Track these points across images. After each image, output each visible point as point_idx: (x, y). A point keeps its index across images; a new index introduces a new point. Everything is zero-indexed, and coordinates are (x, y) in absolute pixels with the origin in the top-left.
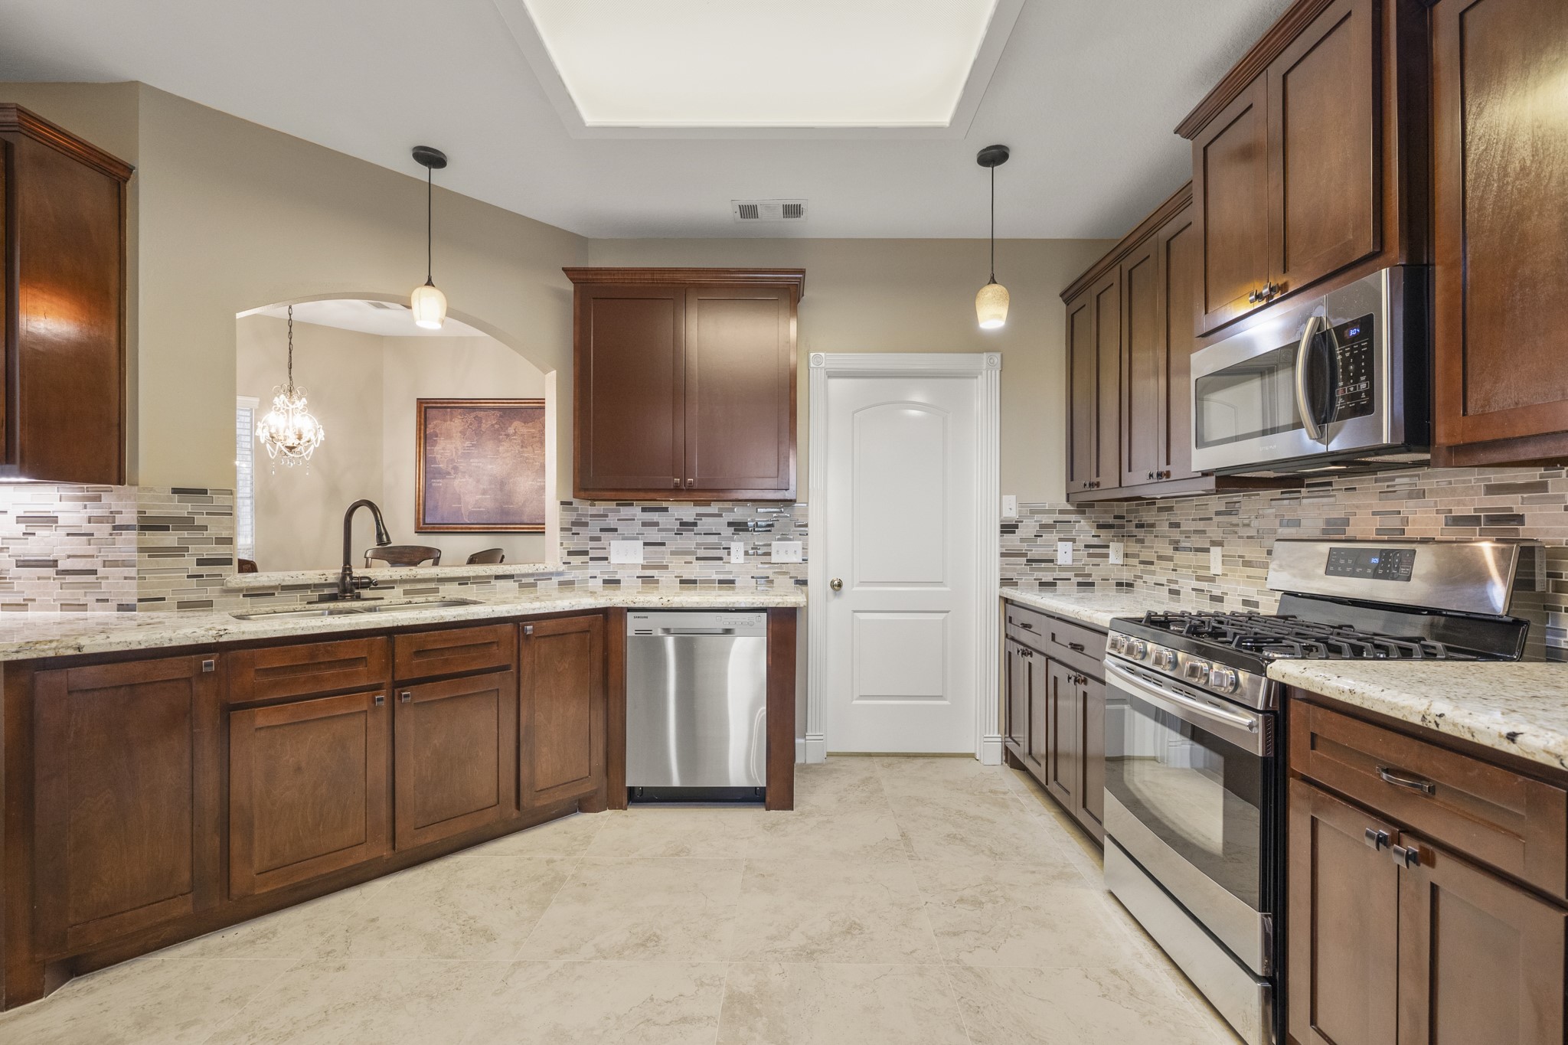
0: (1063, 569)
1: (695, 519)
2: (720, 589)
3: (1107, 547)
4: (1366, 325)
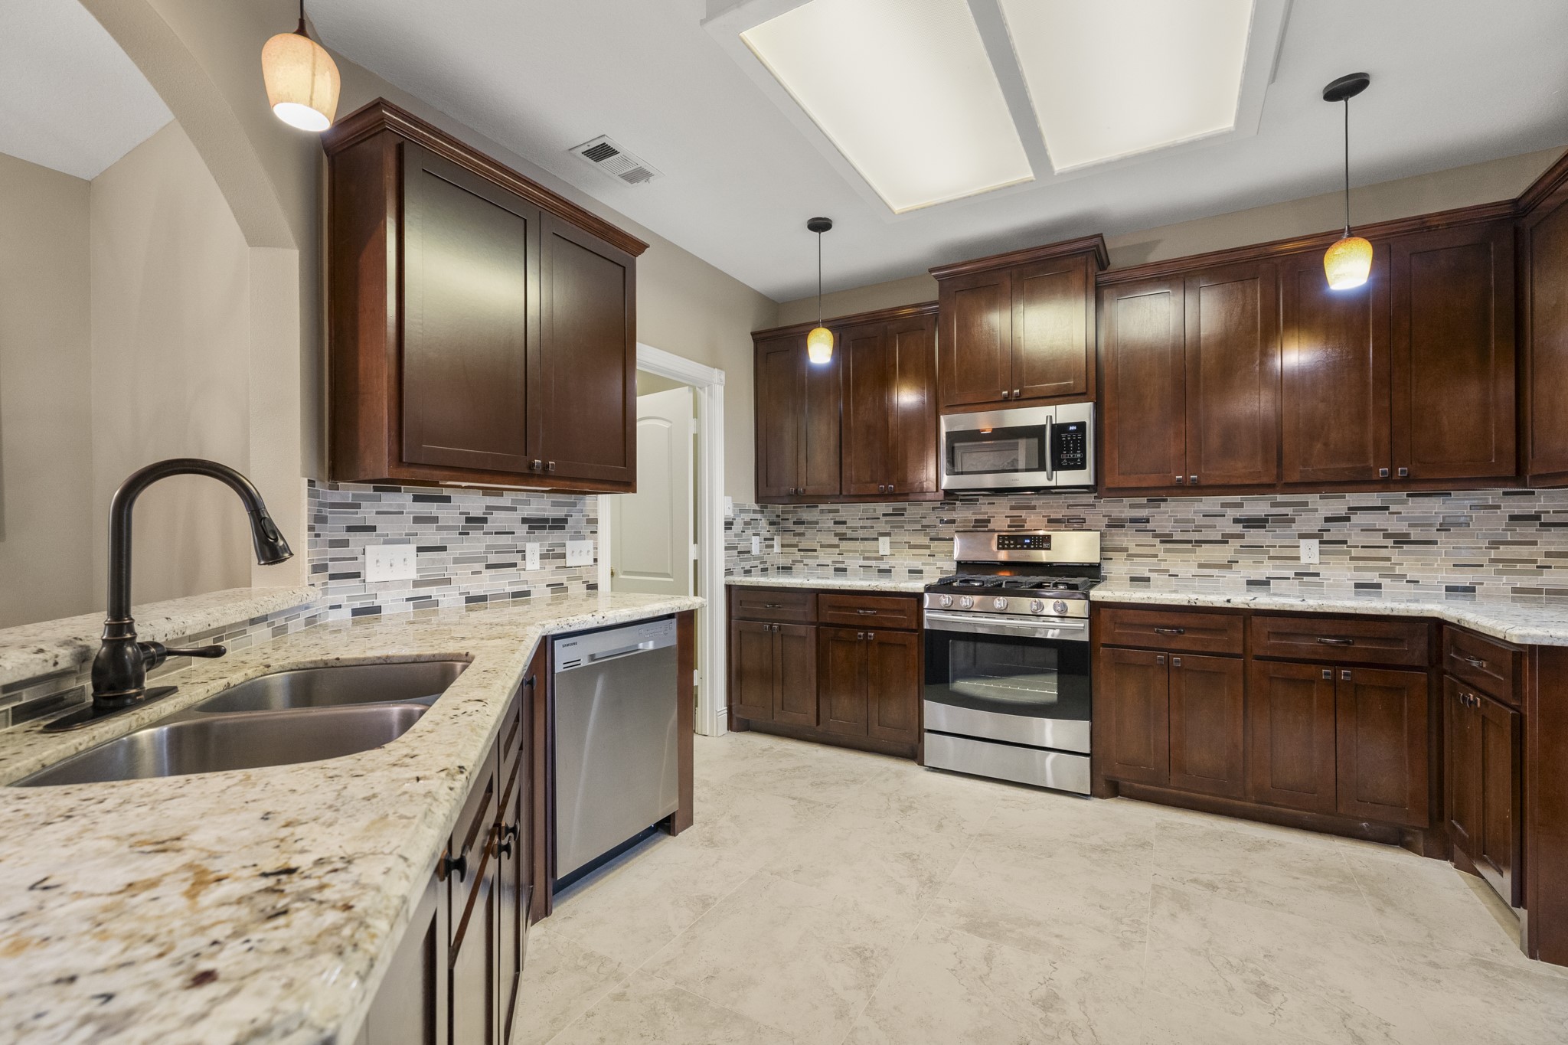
0: (756, 558)
1: (484, 513)
2: (515, 604)
3: (773, 539)
4: (1081, 426)
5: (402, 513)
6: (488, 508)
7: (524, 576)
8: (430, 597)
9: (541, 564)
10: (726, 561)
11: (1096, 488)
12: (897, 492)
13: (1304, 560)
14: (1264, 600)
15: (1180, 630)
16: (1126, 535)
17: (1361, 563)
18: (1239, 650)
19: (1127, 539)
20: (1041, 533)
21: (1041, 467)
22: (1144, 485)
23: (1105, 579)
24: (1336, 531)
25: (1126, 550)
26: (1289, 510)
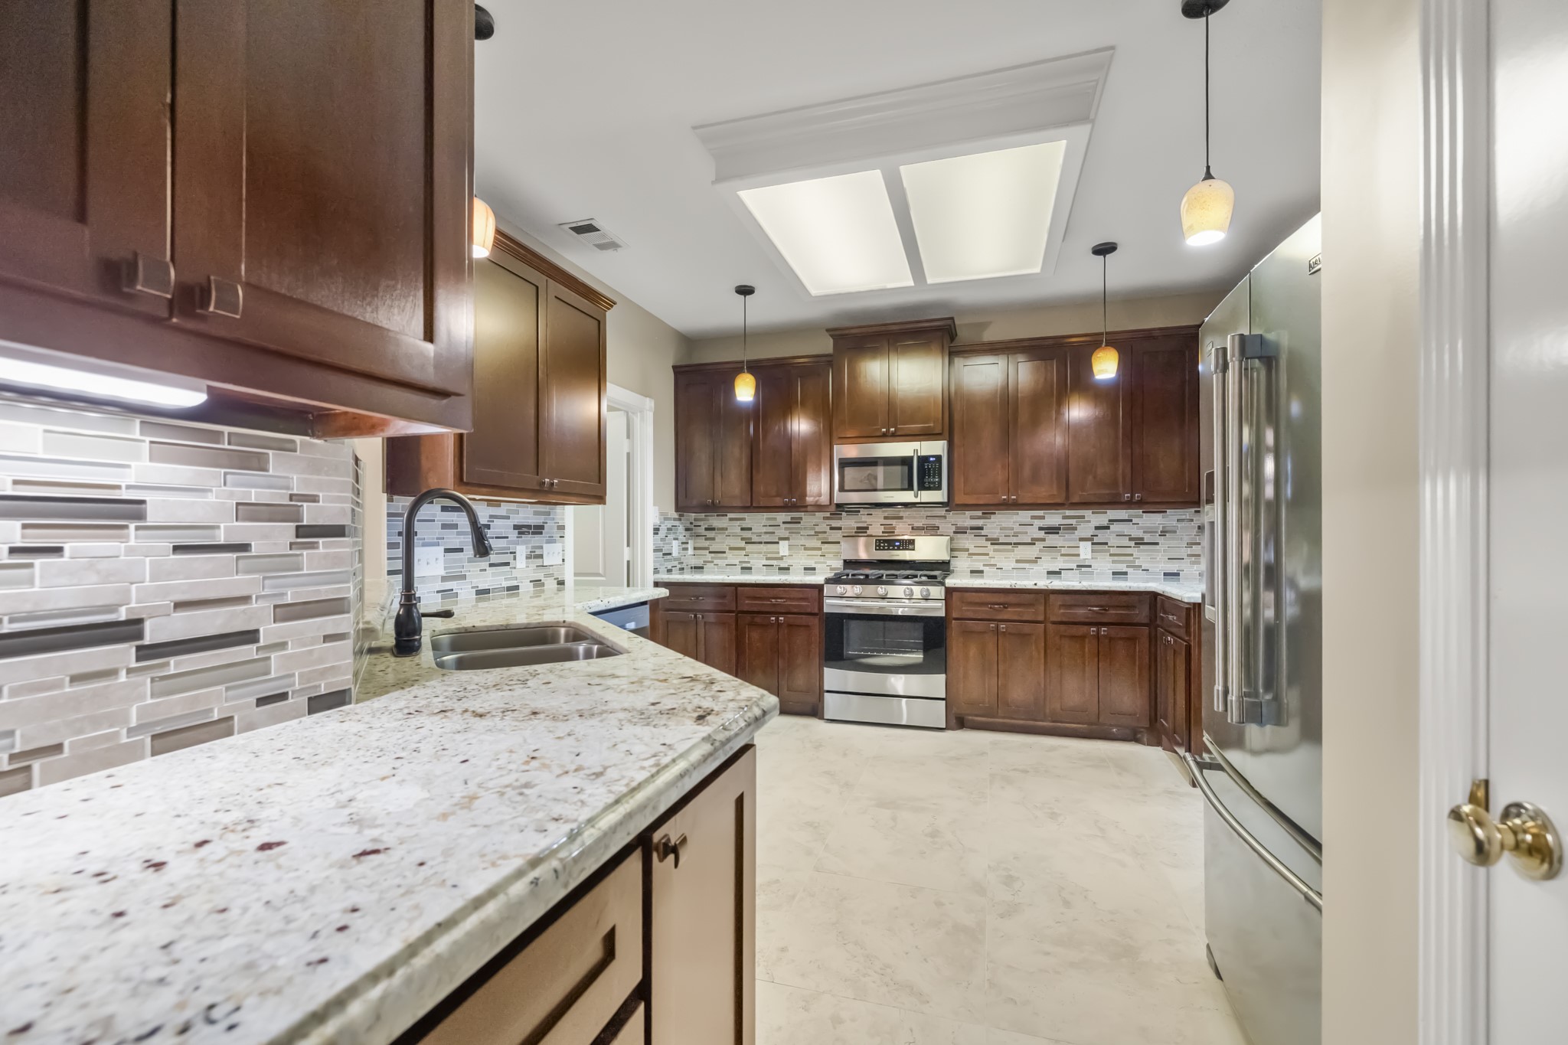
0: (675, 559)
1: (488, 521)
2: (509, 596)
3: (687, 543)
4: (939, 458)
5: (434, 521)
6: (491, 516)
7: (515, 573)
8: (452, 590)
9: (527, 563)
10: (654, 562)
11: (949, 505)
12: (798, 505)
13: (1082, 557)
14: (1057, 584)
15: (1006, 605)
16: (968, 539)
17: (1116, 558)
18: (1041, 618)
19: (968, 542)
20: (906, 537)
21: (910, 488)
22: (981, 502)
23: (953, 571)
24: (1102, 536)
25: (968, 550)
26: (1073, 522)
